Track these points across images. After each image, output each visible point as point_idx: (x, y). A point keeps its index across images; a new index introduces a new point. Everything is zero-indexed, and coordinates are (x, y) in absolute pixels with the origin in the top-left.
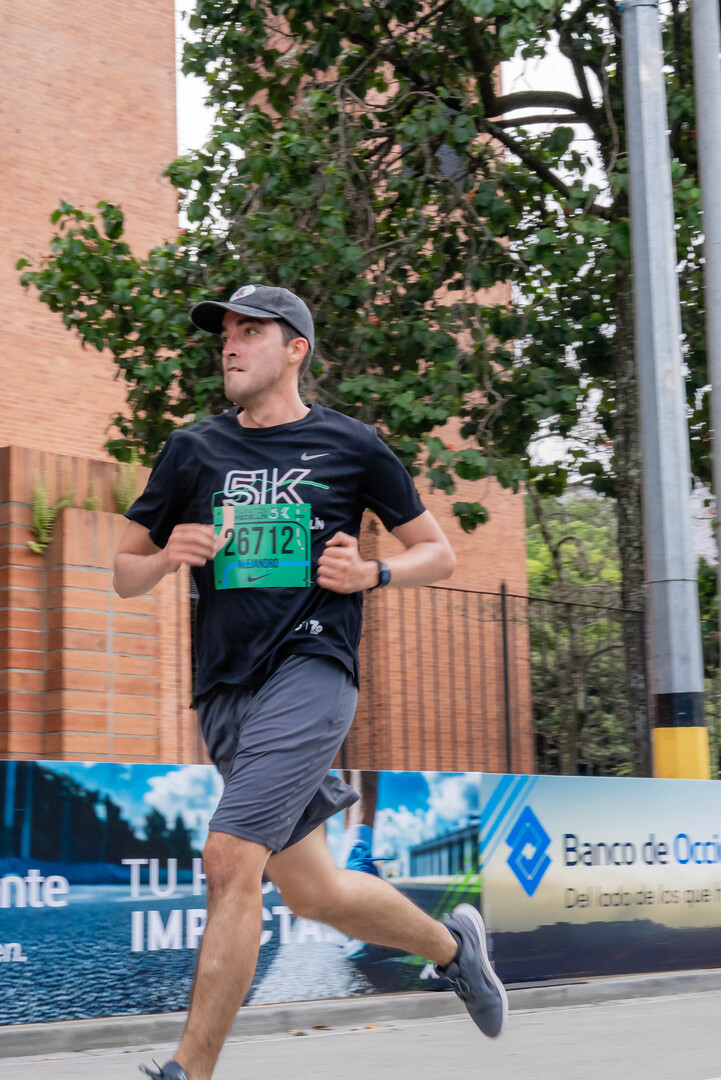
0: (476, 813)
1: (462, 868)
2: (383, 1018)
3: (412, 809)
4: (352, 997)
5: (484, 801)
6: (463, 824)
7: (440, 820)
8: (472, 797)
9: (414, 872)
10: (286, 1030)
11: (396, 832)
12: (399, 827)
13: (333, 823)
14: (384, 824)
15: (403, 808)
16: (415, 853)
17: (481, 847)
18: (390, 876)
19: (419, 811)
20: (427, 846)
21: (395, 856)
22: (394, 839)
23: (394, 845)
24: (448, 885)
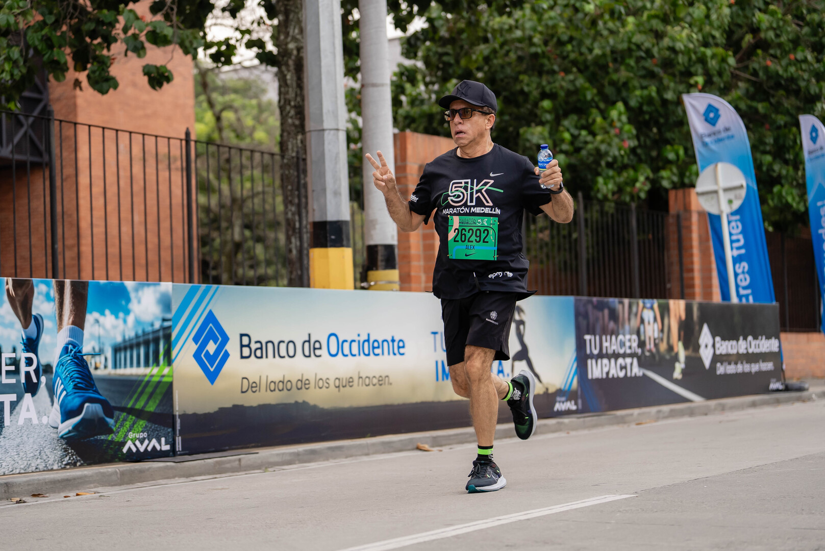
0: (169, 316)
1: (157, 362)
2: (92, 485)
3: (115, 314)
4: (64, 468)
5: (175, 307)
6: (157, 325)
7: (138, 322)
8: (165, 303)
9: (115, 366)
10: (8, 498)
11: (102, 332)
12: (104, 328)
13: (48, 324)
14: (92, 325)
15: (107, 312)
16: (117, 350)
17: (173, 344)
18: (96, 368)
19: (121, 315)
20: (128, 344)
21: (101, 352)
22: (99, 338)
23: (99, 343)
24: (145, 376)
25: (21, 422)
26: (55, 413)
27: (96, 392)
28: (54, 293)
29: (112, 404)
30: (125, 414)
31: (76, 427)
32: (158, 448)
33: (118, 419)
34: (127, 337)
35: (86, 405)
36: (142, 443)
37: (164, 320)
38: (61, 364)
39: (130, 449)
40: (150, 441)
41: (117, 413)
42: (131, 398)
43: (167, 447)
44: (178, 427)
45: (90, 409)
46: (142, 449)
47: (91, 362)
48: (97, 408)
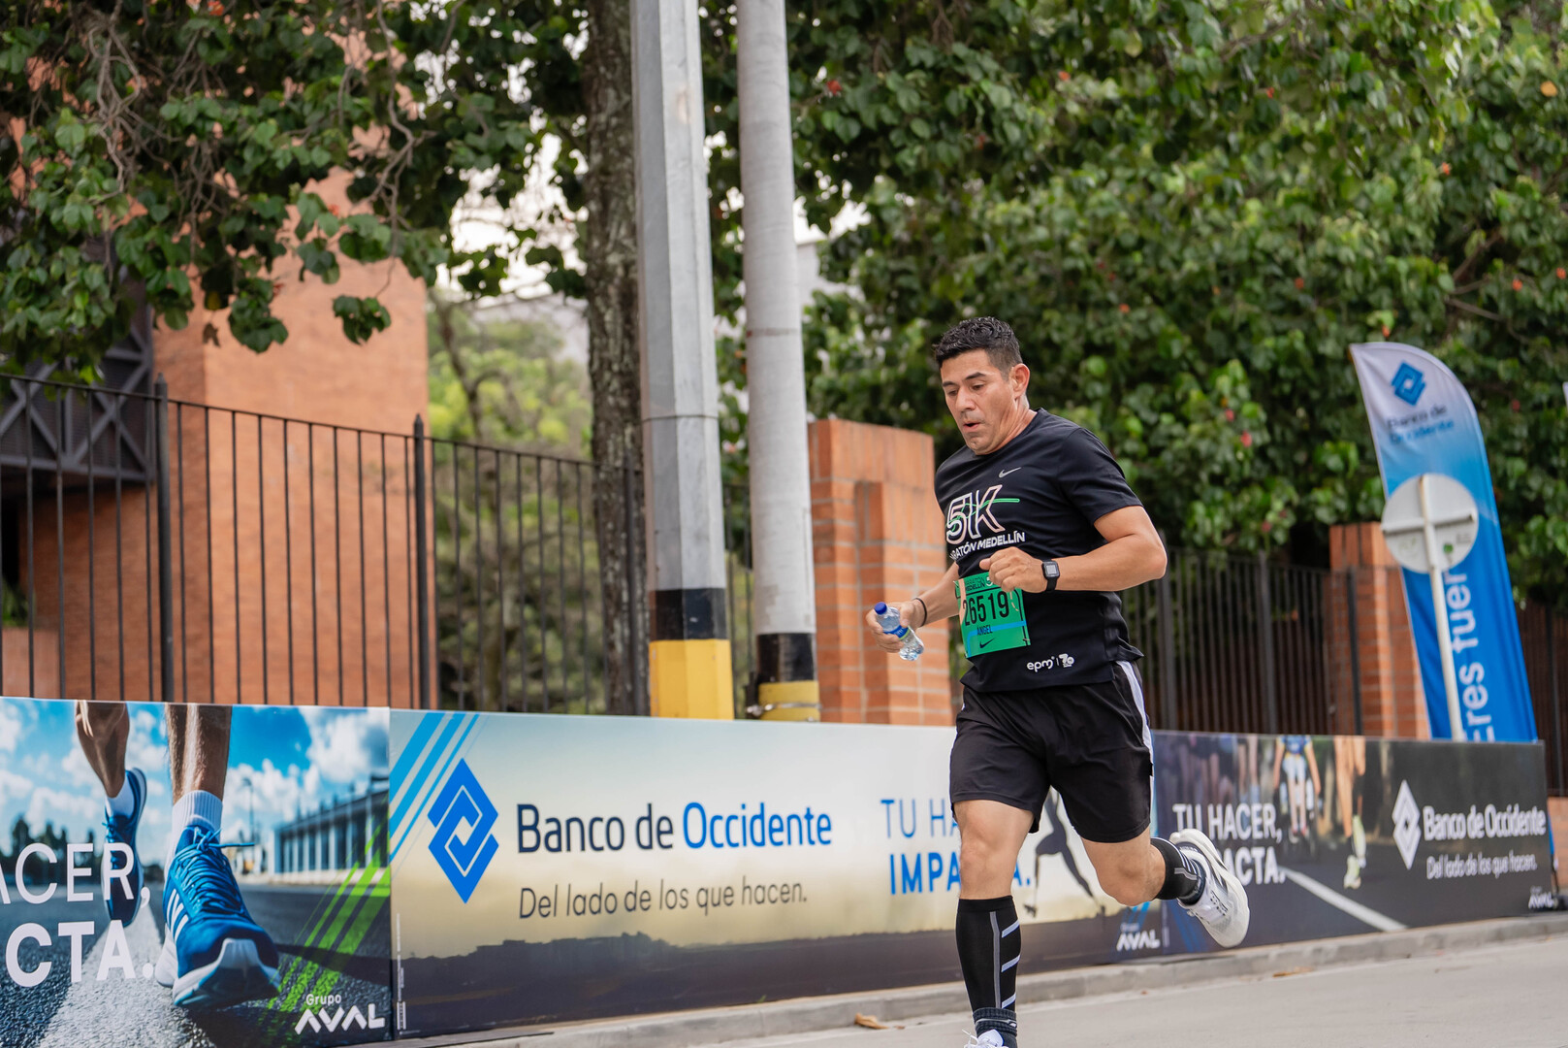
0: (383, 771)
1: (360, 859)
3: (282, 766)
5: (395, 755)
6: (361, 789)
7: (325, 783)
8: (377, 746)
9: (281, 868)
11: (256, 802)
12: (261, 795)
13: (155, 788)
14: (239, 790)
15: (267, 764)
16: (284, 836)
17: (391, 825)
18: (245, 872)
19: (293, 769)
20: (306, 825)
21: (254, 841)
22: (252, 813)
23: (252, 823)
24: (339, 885)
25: (103, 975)
26: (167, 958)
27: (246, 917)
28: (166, 728)
29: (276, 940)
30: (299, 959)
31: (207, 985)
32: (362, 1024)
33: (286, 968)
34: (304, 813)
35: (227, 942)
36: (331, 1015)
37: (374, 779)
38: (178, 864)
39: (308, 1026)
40: (347, 1012)
41: (284, 957)
42: (311, 928)
43: (380, 1023)
44: (400, 984)
45: (234, 950)
46: (331, 1027)
47: (236, 860)
48: (247, 948)
